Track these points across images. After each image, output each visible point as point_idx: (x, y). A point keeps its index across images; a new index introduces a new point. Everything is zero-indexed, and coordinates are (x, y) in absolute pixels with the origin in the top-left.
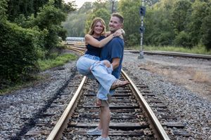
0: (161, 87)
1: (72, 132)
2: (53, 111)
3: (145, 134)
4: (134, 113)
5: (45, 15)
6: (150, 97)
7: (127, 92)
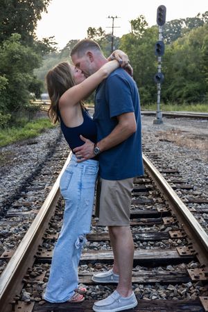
0: (200, 170)
2: (9, 226)
3: (193, 279)
4: (163, 227)
5: (7, 57)
6: (185, 191)
7: (145, 183)
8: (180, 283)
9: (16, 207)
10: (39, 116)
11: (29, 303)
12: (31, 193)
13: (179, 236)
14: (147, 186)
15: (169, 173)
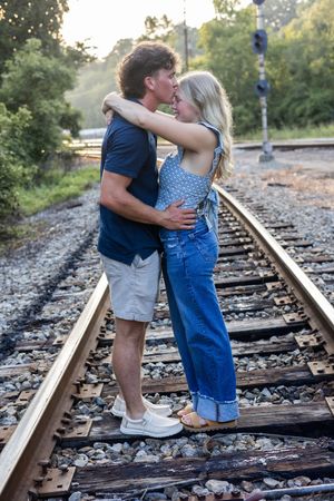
0: (326, 221)
1: (109, 360)
2: (58, 309)
3: (301, 345)
4: (266, 294)
5: (23, 77)
6: (301, 249)
7: (242, 244)
8: (285, 352)
9: (65, 288)
10: (80, 165)
11: (96, 385)
12: (82, 269)
13: (286, 302)
14: (246, 247)
15: (279, 228)
